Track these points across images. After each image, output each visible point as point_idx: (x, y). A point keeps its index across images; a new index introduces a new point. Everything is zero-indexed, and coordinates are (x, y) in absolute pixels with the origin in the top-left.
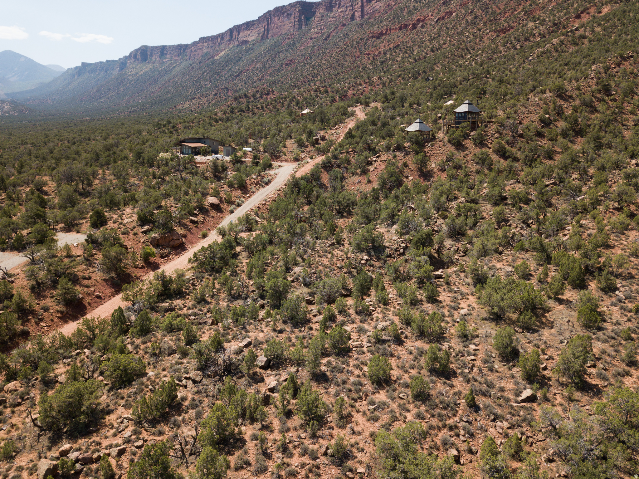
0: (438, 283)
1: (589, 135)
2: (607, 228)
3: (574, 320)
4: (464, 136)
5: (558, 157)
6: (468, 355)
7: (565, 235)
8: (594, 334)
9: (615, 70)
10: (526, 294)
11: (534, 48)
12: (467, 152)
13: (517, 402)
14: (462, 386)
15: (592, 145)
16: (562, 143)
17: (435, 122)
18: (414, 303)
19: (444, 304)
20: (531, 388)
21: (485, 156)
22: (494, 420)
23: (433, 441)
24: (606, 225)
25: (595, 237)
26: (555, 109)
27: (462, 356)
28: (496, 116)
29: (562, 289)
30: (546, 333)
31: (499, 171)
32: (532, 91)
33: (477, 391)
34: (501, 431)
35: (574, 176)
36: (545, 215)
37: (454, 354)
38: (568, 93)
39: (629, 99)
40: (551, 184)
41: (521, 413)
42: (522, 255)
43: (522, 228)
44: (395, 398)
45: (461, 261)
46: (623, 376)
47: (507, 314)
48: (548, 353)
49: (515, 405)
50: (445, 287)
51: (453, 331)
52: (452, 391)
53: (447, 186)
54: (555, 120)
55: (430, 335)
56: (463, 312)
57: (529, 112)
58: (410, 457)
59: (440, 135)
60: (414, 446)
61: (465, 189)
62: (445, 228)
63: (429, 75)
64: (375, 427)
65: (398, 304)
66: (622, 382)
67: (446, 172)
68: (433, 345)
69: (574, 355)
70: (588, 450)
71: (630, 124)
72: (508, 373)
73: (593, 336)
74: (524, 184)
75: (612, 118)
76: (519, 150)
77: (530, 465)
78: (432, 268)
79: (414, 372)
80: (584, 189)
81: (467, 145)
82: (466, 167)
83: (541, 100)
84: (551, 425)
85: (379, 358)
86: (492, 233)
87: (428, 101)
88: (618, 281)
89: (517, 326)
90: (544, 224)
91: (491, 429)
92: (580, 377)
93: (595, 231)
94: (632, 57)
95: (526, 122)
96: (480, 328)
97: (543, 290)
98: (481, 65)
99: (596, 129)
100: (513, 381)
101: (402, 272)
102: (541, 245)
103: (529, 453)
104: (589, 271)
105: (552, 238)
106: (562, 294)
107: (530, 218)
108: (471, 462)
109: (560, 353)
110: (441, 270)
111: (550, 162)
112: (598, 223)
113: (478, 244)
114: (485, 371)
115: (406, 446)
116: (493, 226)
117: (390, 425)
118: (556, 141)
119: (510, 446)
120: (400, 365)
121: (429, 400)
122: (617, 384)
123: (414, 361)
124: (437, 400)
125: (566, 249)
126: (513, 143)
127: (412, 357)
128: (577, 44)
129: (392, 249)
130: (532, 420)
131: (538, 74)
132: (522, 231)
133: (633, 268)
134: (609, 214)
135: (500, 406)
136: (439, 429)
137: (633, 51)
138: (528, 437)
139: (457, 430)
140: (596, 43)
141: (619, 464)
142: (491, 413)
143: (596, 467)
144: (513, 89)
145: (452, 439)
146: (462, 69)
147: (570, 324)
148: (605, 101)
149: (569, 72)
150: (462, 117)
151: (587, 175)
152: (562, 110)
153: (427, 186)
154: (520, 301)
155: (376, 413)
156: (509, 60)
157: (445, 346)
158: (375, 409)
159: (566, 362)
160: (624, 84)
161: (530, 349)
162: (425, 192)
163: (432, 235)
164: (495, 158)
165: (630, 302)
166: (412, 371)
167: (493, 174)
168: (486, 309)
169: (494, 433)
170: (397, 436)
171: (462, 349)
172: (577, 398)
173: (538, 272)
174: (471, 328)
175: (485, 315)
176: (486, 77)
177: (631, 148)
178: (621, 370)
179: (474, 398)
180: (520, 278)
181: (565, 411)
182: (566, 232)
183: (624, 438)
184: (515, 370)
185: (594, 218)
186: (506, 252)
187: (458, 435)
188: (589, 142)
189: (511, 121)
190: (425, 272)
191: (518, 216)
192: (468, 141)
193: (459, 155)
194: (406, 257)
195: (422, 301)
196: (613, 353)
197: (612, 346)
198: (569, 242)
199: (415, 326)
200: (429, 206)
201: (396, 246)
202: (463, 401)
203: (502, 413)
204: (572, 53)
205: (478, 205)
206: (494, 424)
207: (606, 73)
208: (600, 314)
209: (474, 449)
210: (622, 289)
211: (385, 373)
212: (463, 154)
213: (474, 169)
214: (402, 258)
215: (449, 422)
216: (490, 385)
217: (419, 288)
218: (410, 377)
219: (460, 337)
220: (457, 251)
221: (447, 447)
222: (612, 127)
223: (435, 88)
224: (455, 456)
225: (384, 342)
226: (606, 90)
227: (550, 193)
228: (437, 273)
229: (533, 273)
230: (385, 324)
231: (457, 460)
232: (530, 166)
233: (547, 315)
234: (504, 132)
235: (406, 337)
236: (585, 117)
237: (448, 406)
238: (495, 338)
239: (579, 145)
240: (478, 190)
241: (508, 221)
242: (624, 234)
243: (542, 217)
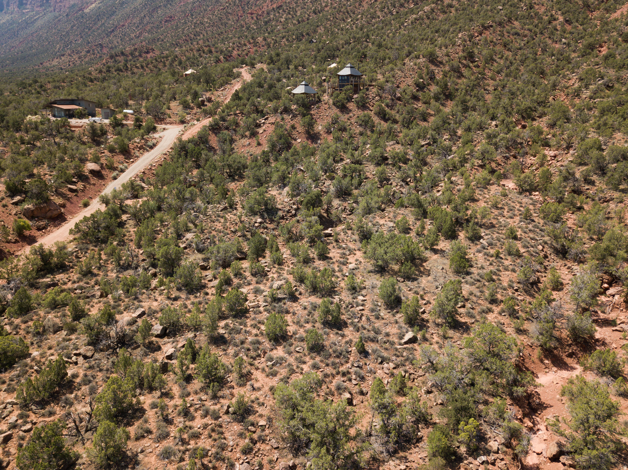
0: (328, 241)
1: (457, 99)
2: (473, 183)
3: (447, 267)
4: (347, 99)
5: (432, 119)
6: (357, 306)
7: (438, 191)
8: (463, 278)
9: (477, 38)
10: (406, 247)
11: (409, 15)
12: (351, 114)
13: (400, 344)
14: (353, 334)
15: (460, 108)
16: (435, 106)
17: (320, 85)
18: (307, 261)
19: (334, 260)
20: (413, 331)
21: (367, 119)
22: (381, 363)
23: (328, 388)
24: (472, 181)
25: (464, 192)
26: (428, 74)
27: (351, 307)
28: (376, 80)
29: (436, 240)
30: (424, 281)
31: (381, 133)
32: (408, 56)
33: (365, 338)
34: (387, 372)
35: (445, 137)
36: (421, 173)
37: (344, 306)
38: (439, 59)
39: (489, 66)
40: (426, 144)
41: (405, 354)
42: (402, 211)
43: (401, 186)
44: (292, 352)
45: (348, 220)
46: (487, 313)
47: (390, 266)
48: (426, 298)
49: (399, 347)
50: (335, 244)
51: (343, 284)
52: (344, 341)
53: (333, 148)
54: (429, 84)
55: (322, 290)
56: (351, 266)
57: (405, 77)
58: (308, 404)
59: (325, 97)
60: (311, 394)
61: (350, 150)
62: (332, 189)
63: (313, 38)
64: (274, 382)
65: (292, 263)
66: (486, 318)
67: (332, 135)
68: (325, 299)
69: (447, 298)
70: (459, 379)
71: (491, 88)
72: (393, 319)
73: (463, 281)
74: (402, 145)
75: (475, 83)
76: (398, 112)
77: (413, 398)
78: (321, 227)
79: (308, 326)
80: (454, 148)
81: (351, 108)
82: (350, 129)
83: (415, 64)
84: (430, 361)
85: (275, 316)
86: (375, 192)
87: (313, 63)
88: (482, 230)
89: (399, 276)
90: (421, 182)
91: (379, 371)
92: (452, 317)
93: (463, 186)
94: (491, 26)
95: (403, 86)
96: (366, 280)
97: (420, 242)
98: (361, 30)
99: (463, 93)
100: (397, 326)
101: (295, 232)
102: (419, 201)
103: (411, 388)
104: (459, 223)
105: (427, 195)
106: (437, 245)
107: (408, 176)
108: (362, 402)
109: (435, 297)
110: (330, 229)
111: (425, 124)
112: (466, 179)
113: (363, 202)
114: (373, 319)
115: (304, 396)
116: (375, 185)
117: (288, 378)
118: (430, 104)
119: (396, 384)
120: (295, 321)
121: (323, 351)
122: (482, 320)
123: (309, 316)
124: (331, 350)
125: (439, 204)
126: (392, 106)
127: (306, 312)
128: (446, 13)
129: (284, 211)
130: (414, 359)
131: (413, 40)
132: (401, 189)
133: (494, 218)
134: (474, 171)
135: (386, 349)
136: (334, 376)
137: (493, 21)
138: (410, 374)
139: (350, 376)
140: (461, 12)
141: (484, 388)
142: (379, 356)
143: (465, 393)
144: (391, 54)
145: (345, 384)
146: (344, 32)
147: (444, 271)
148: (470, 67)
149: (440, 39)
150: (345, 80)
151: (456, 136)
152: (434, 75)
153: (314, 148)
154: (401, 253)
155: (275, 368)
156: (386, 25)
157: (336, 299)
158: (273, 365)
159: (441, 305)
160: (485, 52)
161: (411, 295)
162: (313, 154)
163: (321, 196)
164: (376, 120)
165: (492, 248)
166: (306, 325)
167: (375, 136)
168: (372, 262)
169: (382, 374)
170: (295, 386)
171: (351, 301)
172: (450, 335)
173: (416, 226)
174: (359, 281)
175: (371, 268)
176: (366, 41)
177: (491, 111)
178: (485, 308)
179: (363, 345)
180: (400, 233)
181: (441, 347)
182: (440, 188)
183: (487, 365)
184: (398, 315)
185: (463, 175)
186: (388, 209)
187: (350, 380)
188: (457, 105)
189: (389, 85)
190: (316, 231)
191: (398, 175)
192: (352, 104)
193: (343, 118)
194: (298, 218)
195: (314, 259)
196: (478, 294)
197: (478, 288)
198: (442, 197)
199: (308, 283)
200: (317, 168)
201: (288, 208)
202: (354, 348)
203: (388, 356)
204: (441, 21)
205: (362, 166)
206: (381, 366)
207: (470, 41)
208: (468, 260)
209: (364, 390)
210: (485, 237)
211: (281, 330)
212: (347, 116)
213: (358, 131)
214: (294, 219)
215: (342, 369)
216: (377, 332)
217: (311, 246)
218: (305, 331)
219: (349, 289)
220: (344, 210)
221: (341, 391)
222: (476, 91)
223: (319, 51)
224: (348, 399)
225: (280, 300)
226: (471, 57)
227: (425, 153)
228: (326, 231)
229: (412, 228)
230: (280, 283)
231: (350, 402)
232: (408, 127)
233: (424, 264)
234: (384, 95)
235: (300, 294)
236: (453, 82)
237: (341, 354)
238: (381, 288)
239: (449, 108)
240: (362, 151)
241: (389, 180)
242: (486, 188)
243: (418, 175)
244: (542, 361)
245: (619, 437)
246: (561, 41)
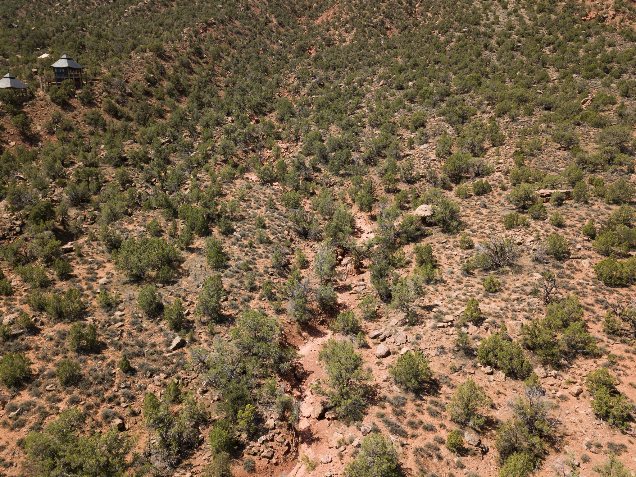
0: (69, 257)
1: (192, 95)
2: (219, 179)
3: (205, 264)
4: (68, 94)
5: (169, 116)
6: (115, 323)
7: (186, 189)
8: (223, 272)
9: (203, 35)
10: (160, 251)
11: (127, 5)
12: (76, 112)
13: (169, 352)
14: (115, 354)
15: (195, 104)
16: (170, 102)
17: (31, 77)
18: (45, 284)
19: (81, 278)
20: (180, 335)
21: (96, 117)
22: (151, 376)
23: (93, 420)
24: (218, 177)
25: (211, 188)
26: (158, 69)
27: (109, 326)
28: (100, 74)
29: (191, 239)
30: (184, 282)
31: (115, 132)
32: (133, 49)
33: (130, 355)
34: (159, 383)
35: (185, 134)
36: (166, 172)
37: (100, 326)
38: (167, 54)
39: (218, 62)
40: (166, 142)
41: (175, 360)
42: (151, 213)
43: (146, 187)
44: (41, 393)
45: (90, 230)
46: (248, 301)
47: (147, 273)
48: (189, 299)
49: (168, 355)
50: (78, 259)
51: (95, 303)
52: (105, 363)
53: (60, 150)
54: (160, 80)
55: (69, 315)
56: (102, 281)
57: (133, 71)
58: (71, 446)
59: (40, 93)
60: (73, 434)
61: (81, 152)
62: (65, 197)
63: (12, 21)
64: (23, 433)
65: (25, 291)
66: (248, 307)
67: (55, 135)
68: (76, 324)
69: (209, 295)
70: (231, 371)
71: (222, 85)
72: (157, 328)
73: (222, 275)
74: (141, 144)
75: (207, 79)
76: (131, 109)
77: (189, 403)
78: (58, 242)
79: (58, 358)
80: (196, 145)
81: (75, 105)
82: (78, 129)
83: (143, 58)
84: (201, 361)
85: (11, 357)
86: (119, 196)
87: (17, 52)
88: (234, 223)
89: (157, 282)
90: (166, 181)
91: (149, 386)
92: (217, 312)
93: (210, 182)
94: (214, 24)
95: (132, 81)
96: (122, 293)
97: (175, 243)
98: (74, 17)
99: (196, 90)
100: (162, 334)
101: (23, 253)
102: (167, 201)
103: (186, 393)
104: (210, 219)
105: (175, 194)
106: (192, 243)
107: (153, 176)
108: (136, 423)
109: (198, 296)
110: (70, 243)
111: (162, 120)
112: (211, 175)
113: (105, 209)
114: (135, 333)
115: (64, 438)
116: (118, 188)
117: (41, 424)
118: (164, 100)
119: (169, 394)
120: (40, 356)
121: (81, 382)
122: (245, 310)
123: (57, 346)
124: (90, 378)
125: (189, 202)
126: (124, 102)
127: (53, 343)
128: (167, 6)
129: (4, 230)
130: (185, 363)
131: (136, 33)
132: (147, 191)
133: (243, 211)
134: (218, 166)
135: (154, 361)
136: (98, 405)
137: (215, 19)
138: (183, 379)
139: (118, 399)
140: (183, 7)
141: (255, 373)
142: (147, 370)
143: (239, 382)
144: (114, 46)
145: (113, 410)
146: (53, 18)
147: (203, 268)
148: (199, 63)
149: (165, 33)
150: (62, 73)
151: (196, 132)
152: (164, 70)
153: (35, 152)
154: (156, 258)
155: (21, 417)
156: (103, 14)
157: (89, 320)
158: (18, 415)
159: (204, 303)
160: (212, 49)
161: (173, 299)
162: (34, 159)
163: (53, 206)
164: (107, 118)
165: (245, 239)
166: (56, 358)
167: (108, 135)
168: (125, 273)
169: (153, 388)
170: (51, 431)
171: (107, 319)
172: (217, 331)
173: (168, 228)
174: (113, 295)
175: (125, 279)
176: (82, 30)
177: (226, 107)
178: (246, 297)
179: (128, 362)
180: (153, 236)
181: (210, 345)
182: (187, 186)
183: (255, 350)
184: (163, 323)
185: (208, 171)
186: (136, 213)
187: (119, 404)
188: (192, 101)
189: (117, 79)
190: (52, 248)
191: (141, 175)
192: (75, 100)
193: (67, 116)
194: (25, 235)
195: (54, 280)
196: (239, 285)
197: (237, 279)
198: (190, 195)
199: (50, 309)
200: (42, 173)
201: (10, 225)
202: (118, 369)
203: (157, 367)
204: (164, 14)
205: (98, 169)
206: (152, 379)
207: (196, 37)
208: (225, 254)
209: (136, 410)
210: (238, 230)
211: (23, 370)
212: (71, 114)
213: (87, 131)
214: (20, 237)
215: (107, 395)
216: (142, 345)
217: (48, 267)
218: (55, 365)
219: (103, 307)
220: (84, 219)
221: (110, 419)
222: (209, 87)
223: (23, 38)
224: (119, 425)
225: (15, 336)
226: (199, 52)
227: (166, 151)
228: (66, 247)
229: (164, 229)
230: (12, 316)
231: (122, 428)
232: (144, 125)
233: (182, 265)
234: (112, 90)
235: (42, 324)
236: (185, 78)
237: (103, 379)
238: (139, 298)
239: (184, 104)
240: (96, 152)
241: (132, 182)
242: (232, 182)
243: (163, 174)
244: (300, 334)
245: (365, 382)
246: (277, 42)
